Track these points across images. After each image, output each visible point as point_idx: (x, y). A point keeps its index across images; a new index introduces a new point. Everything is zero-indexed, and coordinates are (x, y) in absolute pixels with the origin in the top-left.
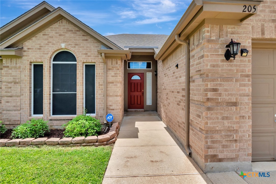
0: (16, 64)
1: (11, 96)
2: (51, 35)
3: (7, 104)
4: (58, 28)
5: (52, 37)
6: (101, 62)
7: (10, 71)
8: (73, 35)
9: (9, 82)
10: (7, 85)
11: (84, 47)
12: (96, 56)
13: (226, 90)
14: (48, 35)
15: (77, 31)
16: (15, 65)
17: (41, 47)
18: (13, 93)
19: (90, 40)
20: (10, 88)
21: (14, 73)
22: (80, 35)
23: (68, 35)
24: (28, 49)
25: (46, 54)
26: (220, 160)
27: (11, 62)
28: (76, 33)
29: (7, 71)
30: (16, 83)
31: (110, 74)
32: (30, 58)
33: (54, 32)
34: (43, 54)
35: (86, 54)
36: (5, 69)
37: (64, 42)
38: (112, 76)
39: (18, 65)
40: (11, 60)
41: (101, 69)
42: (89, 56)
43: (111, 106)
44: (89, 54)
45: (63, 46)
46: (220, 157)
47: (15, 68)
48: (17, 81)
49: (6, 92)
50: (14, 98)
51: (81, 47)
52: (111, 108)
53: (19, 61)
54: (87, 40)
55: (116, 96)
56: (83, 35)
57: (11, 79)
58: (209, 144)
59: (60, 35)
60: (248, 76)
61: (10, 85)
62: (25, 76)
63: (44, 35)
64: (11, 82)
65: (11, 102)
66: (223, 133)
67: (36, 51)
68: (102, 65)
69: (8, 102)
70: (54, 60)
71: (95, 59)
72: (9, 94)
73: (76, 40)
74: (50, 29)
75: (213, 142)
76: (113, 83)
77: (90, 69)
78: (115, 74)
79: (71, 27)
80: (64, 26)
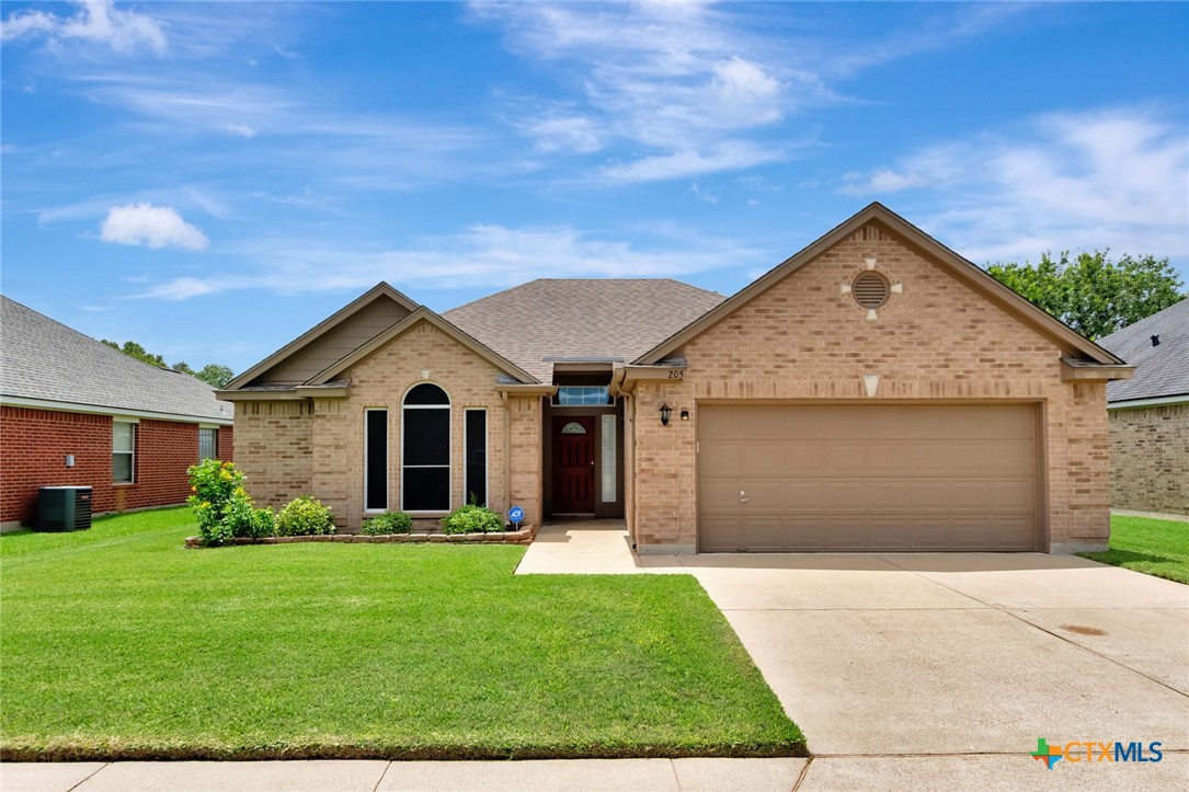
0: (339, 411)
1: (329, 473)
2: (403, 354)
3: (323, 487)
4: (415, 341)
5: (406, 359)
6: (499, 406)
7: (328, 425)
8: (444, 354)
9: (325, 447)
10: (322, 452)
11: (464, 376)
12: (489, 395)
13: (663, 460)
14: (398, 354)
15: (453, 345)
16: (336, 413)
17: (384, 377)
18: (334, 466)
19: (477, 362)
20: (329, 456)
21: (335, 429)
22: (457, 354)
23: (437, 353)
24: (361, 382)
25: (393, 391)
26: (658, 541)
27: (330, 407)
28: (449, 350)
29: (322, 425)
30: (337, 447)
31: (516, 429)
32: (366, 400)
33: (408, 349)
34: (389, 391)
35: (470, 390)
36: (319, 420)
37: (427, 368)
38: (521, 434)
39: (342, 414)
40: (329, 403)
41: (499, 420)
42: (474, 394)
43: (518, 492)
44: (475, 390)
45: (426, 376)
46: (656, 537)
47: (337, 418)
48: (341, 443)
49: (321, 465)
50: (334, 476)
51: (459, 377)
52: (519, 496)
53: (344, 405)
54: (471, 363)
55: (528, 473)
56: (464, 354)
57: (330, 440)
58: (644, 521)
59: (420, 354)
60: (690, 443)
61: (327, 452)
62: (355, 434)
63: (389, 354)
64: (330, 446)
65: (329, 483)
66: (661, 510)
67: (374, 386)
68: (500, 412)
69: (324, 484)
70: (406, 403)
71: (486, 400)
72: (327, 469)
73: (451, 363)
74: (401, 344)
75: (648, 520)
76: (521, 446)
77: (476, 420)
78: (527, 429)
79: (440, 338)
80: (427, 336)
